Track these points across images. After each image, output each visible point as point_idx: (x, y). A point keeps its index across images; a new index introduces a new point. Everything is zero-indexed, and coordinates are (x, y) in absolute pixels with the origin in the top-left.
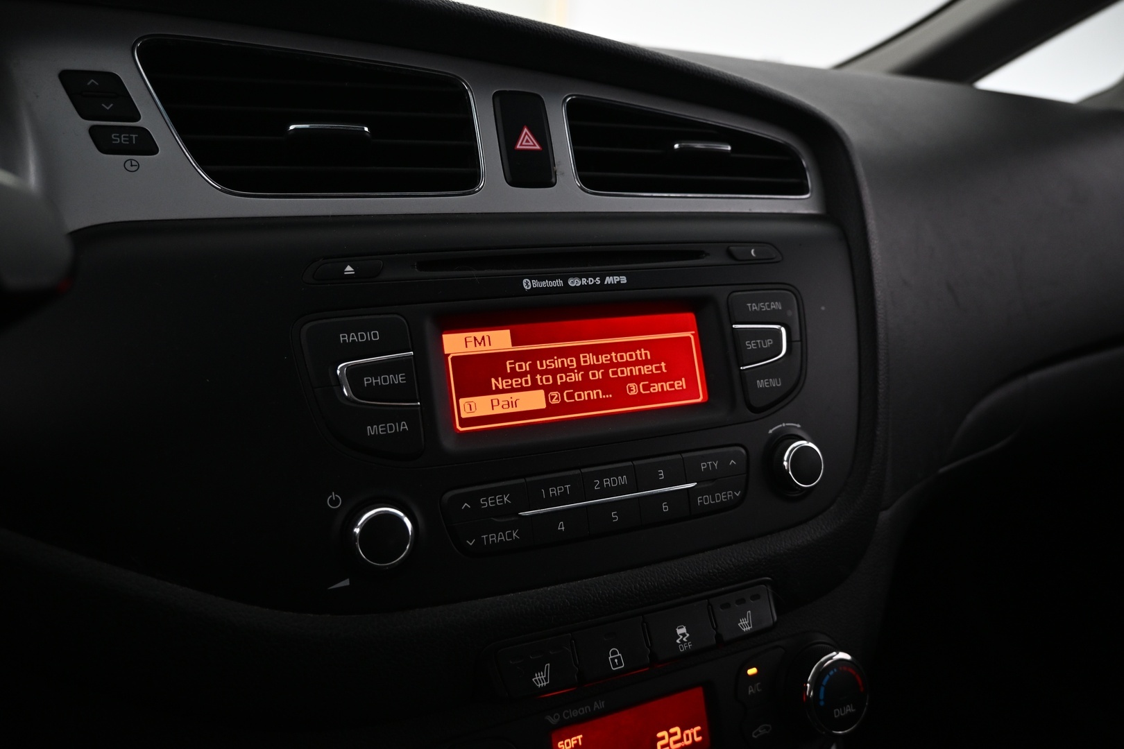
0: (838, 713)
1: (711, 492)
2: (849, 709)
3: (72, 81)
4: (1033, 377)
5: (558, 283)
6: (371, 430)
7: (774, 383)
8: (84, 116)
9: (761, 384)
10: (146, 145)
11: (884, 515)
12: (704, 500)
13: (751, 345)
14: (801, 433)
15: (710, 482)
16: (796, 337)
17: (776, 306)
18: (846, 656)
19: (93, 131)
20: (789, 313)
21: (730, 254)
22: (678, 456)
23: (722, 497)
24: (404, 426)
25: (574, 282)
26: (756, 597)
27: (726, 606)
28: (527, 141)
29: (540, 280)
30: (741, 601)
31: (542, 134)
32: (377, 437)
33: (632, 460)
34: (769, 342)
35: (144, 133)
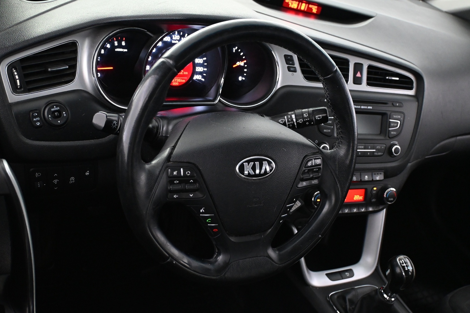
0: (390, 199)
1: (378, 152)
2: (392, 199)
3: (286, 56)
4: (459, 138)
5: (359, 107)
6: (325, 131)
7: (395, 133)
8: (287, 64)
9: (392, 133)
10: (295, 71)
11: (409, 164)
12: (376, 154)
13: (392, 125)
14: (397, 144)
15: (378, 150)
16: (402, 124)
17: (399, 117)
18: (394, 190)
19: (288, 67)
20: (402, 119)
21: (393, 104)
22: (373, 145)
23: (379, 154)
24: (330, 131)
25: (362, 107)
26: (380, 174)
27: (375, 174)
28: (358, 75)
29: (357, 106)
30: (378, 174)
31: (361, 74)
32: (325, 132)
33: (365, 143)
34: (396, 125)
35: (295, 68)
